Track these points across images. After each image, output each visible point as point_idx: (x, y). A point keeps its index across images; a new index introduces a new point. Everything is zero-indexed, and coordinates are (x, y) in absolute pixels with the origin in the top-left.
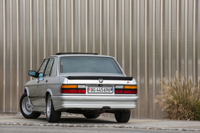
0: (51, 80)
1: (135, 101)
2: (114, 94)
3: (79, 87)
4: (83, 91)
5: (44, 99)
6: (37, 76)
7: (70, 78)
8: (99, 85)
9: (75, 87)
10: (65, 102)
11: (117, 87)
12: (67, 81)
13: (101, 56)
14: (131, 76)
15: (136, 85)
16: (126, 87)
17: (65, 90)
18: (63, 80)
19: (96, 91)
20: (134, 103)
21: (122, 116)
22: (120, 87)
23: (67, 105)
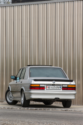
0: (24, 81)
1: (75, 94)
2: (61, 90)
3: (41, 86)
4: (43, 88)
5: (20, 93)
6: (15, 79)
7: (35, 80)
8: (53, 85)
9: (38, 86)
10: (32, 95)
11: (63, 86)
12: (34, 82)
13: (54, 67)
14: (72, 79)
15: (75, 85)
16: (69, 86)
17: (32, 87)
18: (31, 81)
19: (51, 89)
20: (74, 95)
21: (67, 103)
22: (65, 86)
23: (33, 97)
